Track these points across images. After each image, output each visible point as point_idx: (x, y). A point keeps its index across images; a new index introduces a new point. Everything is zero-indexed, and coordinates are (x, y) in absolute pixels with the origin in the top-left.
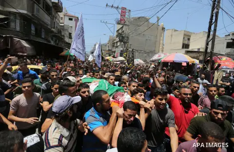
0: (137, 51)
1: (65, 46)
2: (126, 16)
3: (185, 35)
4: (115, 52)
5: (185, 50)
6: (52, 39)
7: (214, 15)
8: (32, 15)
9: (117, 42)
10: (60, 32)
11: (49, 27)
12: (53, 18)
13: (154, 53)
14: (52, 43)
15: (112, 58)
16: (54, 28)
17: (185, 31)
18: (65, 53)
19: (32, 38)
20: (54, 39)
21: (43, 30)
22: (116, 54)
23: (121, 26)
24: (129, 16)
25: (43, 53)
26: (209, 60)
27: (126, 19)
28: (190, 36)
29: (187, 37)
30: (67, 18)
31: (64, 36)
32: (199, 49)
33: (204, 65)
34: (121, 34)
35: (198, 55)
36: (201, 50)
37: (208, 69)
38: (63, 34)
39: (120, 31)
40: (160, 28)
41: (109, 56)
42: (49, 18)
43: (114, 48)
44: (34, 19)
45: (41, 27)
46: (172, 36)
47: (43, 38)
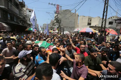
0: (66, 27)
1: (27, 25)
2: (59, 9)
3: (89, 18)
4: (54, 28)
5: (89, 26)
6: (20, 22)
7: (106, 7)
8: (8, 9)
9: (55, 23)
10: (24, 18)
11: (18, 15)
12: (20, 10)
13: (74, 28)
14: (21, 24)
15: (53, 31)
16: (21, 16)
17: (89, 17)
18: (28, 29)
19: (8, 22)
20: (21, 22)
21: (15, 17)
22: (55, 29)
23: (57, 14)
24: (61, 9)
25: (16, 30)
26: (103, 31)
27: (59, 11)
28: (91, 19)
29: (90, 19)
30: (28, 11)
31: (27, 20)
32: (96, 25)
33: (101, 33)
34: (57, 19)
35: (96, 28)
36: (97, 26)
37: (103, 35)
38: (26, 19)
39: (56, 17)
40: (77, 15)
41: (51, 30)
42: (18, 11)
43: (54, 26)
44: (9, 11)
45: (13, 15)
46: (82, 19)
47: (15, 22)
